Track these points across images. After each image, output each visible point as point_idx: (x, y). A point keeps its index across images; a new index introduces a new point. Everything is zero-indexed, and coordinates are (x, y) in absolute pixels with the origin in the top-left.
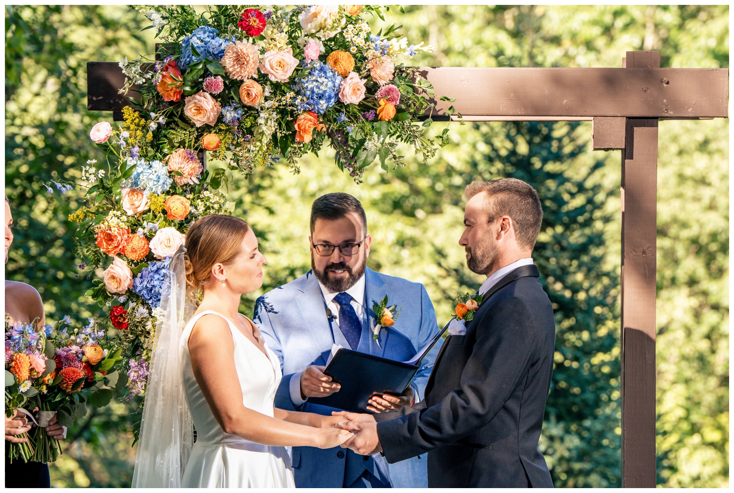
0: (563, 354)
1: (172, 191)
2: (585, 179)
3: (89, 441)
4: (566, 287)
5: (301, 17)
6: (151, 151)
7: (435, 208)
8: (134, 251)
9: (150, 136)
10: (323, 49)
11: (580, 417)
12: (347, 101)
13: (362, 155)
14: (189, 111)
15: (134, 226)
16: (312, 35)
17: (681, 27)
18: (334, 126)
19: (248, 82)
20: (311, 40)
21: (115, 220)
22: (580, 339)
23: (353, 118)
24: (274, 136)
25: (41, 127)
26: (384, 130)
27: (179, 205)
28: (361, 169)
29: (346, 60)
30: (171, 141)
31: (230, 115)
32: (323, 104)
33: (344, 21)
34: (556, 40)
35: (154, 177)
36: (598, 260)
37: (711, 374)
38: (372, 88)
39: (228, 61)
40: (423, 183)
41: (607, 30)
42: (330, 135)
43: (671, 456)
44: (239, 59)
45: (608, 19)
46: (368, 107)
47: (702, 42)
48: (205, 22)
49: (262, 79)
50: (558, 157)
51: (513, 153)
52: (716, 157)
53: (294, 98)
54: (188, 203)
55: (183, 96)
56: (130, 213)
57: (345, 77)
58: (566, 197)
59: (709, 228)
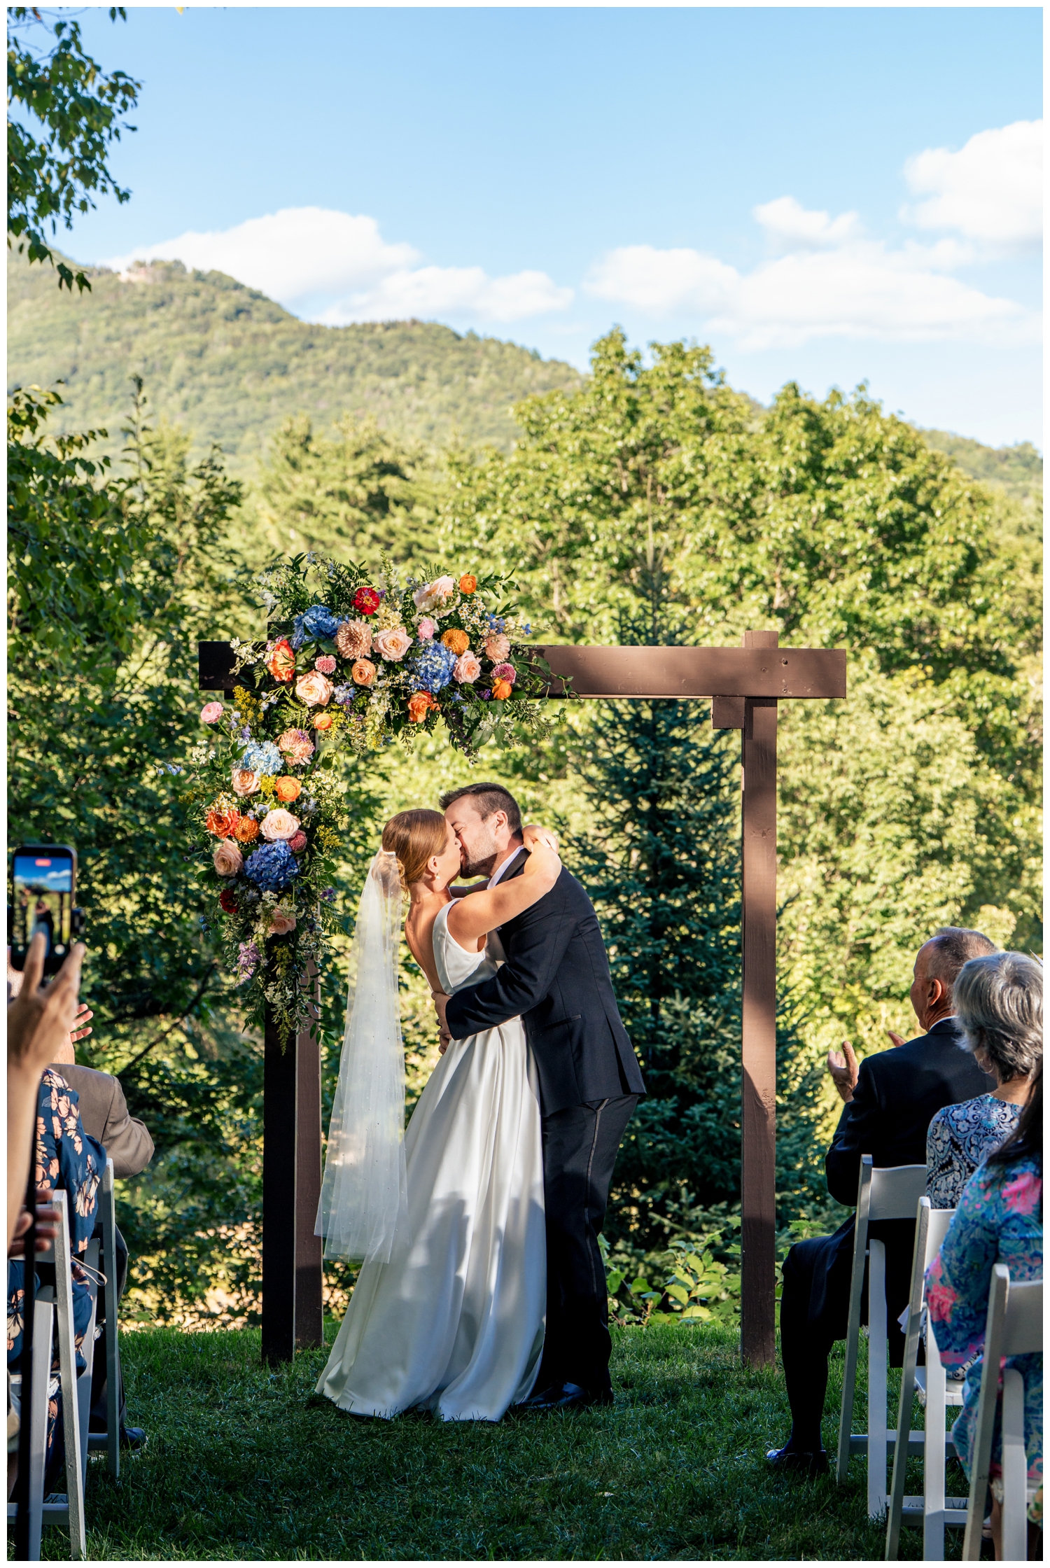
0: (688, 927)
1: (283, 772)
2: (711, 746)
3: (198, 1017)
4: (691, 858)
5: (415, 596)
6: (263, 732)
7: (559, 771)
8: (244, 832)
9: (261, 716)
10: (437, 628)
11: (707, 992)
12: (461, 680)
13: (478, 735)
14: (300, 690)
15: (245, 808)
16: (426, 614)
17: (810, 586)
18: (448, 705)
19: (360, 661)
20: (424, 618)
21: (225, 802)
22: (706, 911)
23: (468, 697)
24: (387, 715)
25: (151, 691)
26: (500, 709)
27: (290, 787)
28: (476, 749)
29: (460, 639)
30: (282, 721)
31: (342, 694)
32: (437, 684)
33: (459, 599)
34: (684, 599)
35: (264, 758)
36: (723, 829)
37: (843, 944)
38: (487, 667)
39: (341, 640)
40: (546, 744)
41: (735, 588)
42: (445, 714)
43: (799, 1031)
44: (352, 639)
45: (735, 577)
46: (483, 685)
47: (831, 601)
48: (318, 600)
49: (375, 658)
50: (683, 724)
51: (637, 717)
52: (844, 719)
53: (407, 678)
54: (299, 785)
55: (295, 674)
56: (241, 794)
57: (459, 655)
58: (693, 764)
59: (839, 793)
